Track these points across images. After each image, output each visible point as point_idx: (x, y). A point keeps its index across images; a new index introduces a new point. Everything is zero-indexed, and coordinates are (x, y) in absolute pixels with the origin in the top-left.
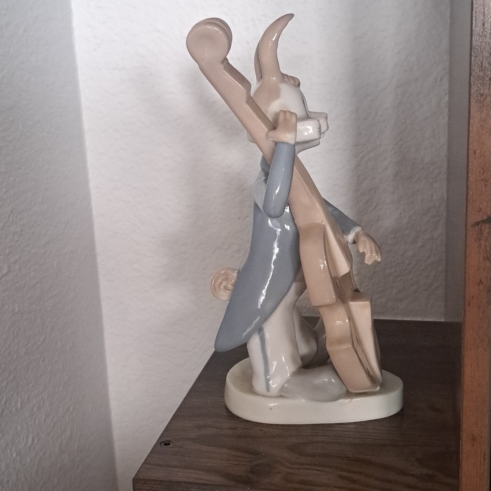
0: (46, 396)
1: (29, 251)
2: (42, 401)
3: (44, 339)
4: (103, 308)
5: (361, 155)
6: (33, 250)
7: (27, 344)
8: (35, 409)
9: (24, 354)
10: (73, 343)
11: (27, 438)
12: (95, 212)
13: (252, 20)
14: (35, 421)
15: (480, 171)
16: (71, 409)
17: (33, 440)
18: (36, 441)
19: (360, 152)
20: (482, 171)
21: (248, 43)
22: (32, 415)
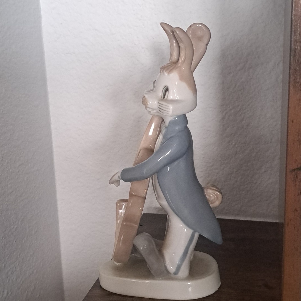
0: (18, 263)
1: (8, 171)
2: (14, 268)
3: (17, 227)
4: (58, 206)
5: (225, 112)
6: (11, 170)
7: (5, 231)
8: (10, 273)
9: (3, 238)
10: (37, 229)
11: (3, 292)
12: (54, 144)
13: (156, 23)
14: (9, 281)
15: (296, 134)
16: (35, 271)
17: (8, 293)
18: (10, 294)
19: (225, 110)
20: (297, 135)
21: (153, 38)
22: (7, 277)
